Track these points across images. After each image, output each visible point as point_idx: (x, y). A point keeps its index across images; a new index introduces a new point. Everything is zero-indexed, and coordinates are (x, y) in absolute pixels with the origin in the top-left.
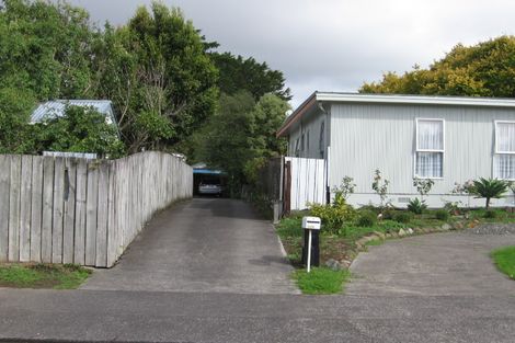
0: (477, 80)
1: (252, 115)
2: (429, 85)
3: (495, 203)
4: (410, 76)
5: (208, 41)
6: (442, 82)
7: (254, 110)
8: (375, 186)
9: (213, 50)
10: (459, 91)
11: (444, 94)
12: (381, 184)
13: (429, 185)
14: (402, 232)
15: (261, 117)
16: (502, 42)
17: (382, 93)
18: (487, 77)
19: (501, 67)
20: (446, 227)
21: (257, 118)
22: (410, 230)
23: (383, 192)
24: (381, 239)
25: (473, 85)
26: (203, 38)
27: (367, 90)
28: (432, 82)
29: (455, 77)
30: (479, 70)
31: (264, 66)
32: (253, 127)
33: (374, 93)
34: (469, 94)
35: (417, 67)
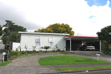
0: (52, 30)
1: (17, 35)
2: (45, 31)
3: (48, 50)
4: (42, 29)
5: (13, 23)
6: (47, 30)
7: (17, 34)
8: (25, 47)
9: (14, 24)
10: (49, 32)
11: (47, 32)
12: (26, 47)
13: (35, 47)
14: (29, 55)
15: (18, 36)
16: (56, 24)
17: (38, 32)
18: (54, 30)
19: (56, 28)
20: (37, 54)
21: (17, 36)
22: (31, 55)
23: (26, 48)
24: (24, 56)
25: (52, 31)
26: (12, 22)
27: (35, 32)
28: (45, 30)
29: (49, 30)
30: (53, 28)
31: (23, 27)
32: (17, 37)
33: (36, 32)
34: (51, 32)
35: (43, 28)
